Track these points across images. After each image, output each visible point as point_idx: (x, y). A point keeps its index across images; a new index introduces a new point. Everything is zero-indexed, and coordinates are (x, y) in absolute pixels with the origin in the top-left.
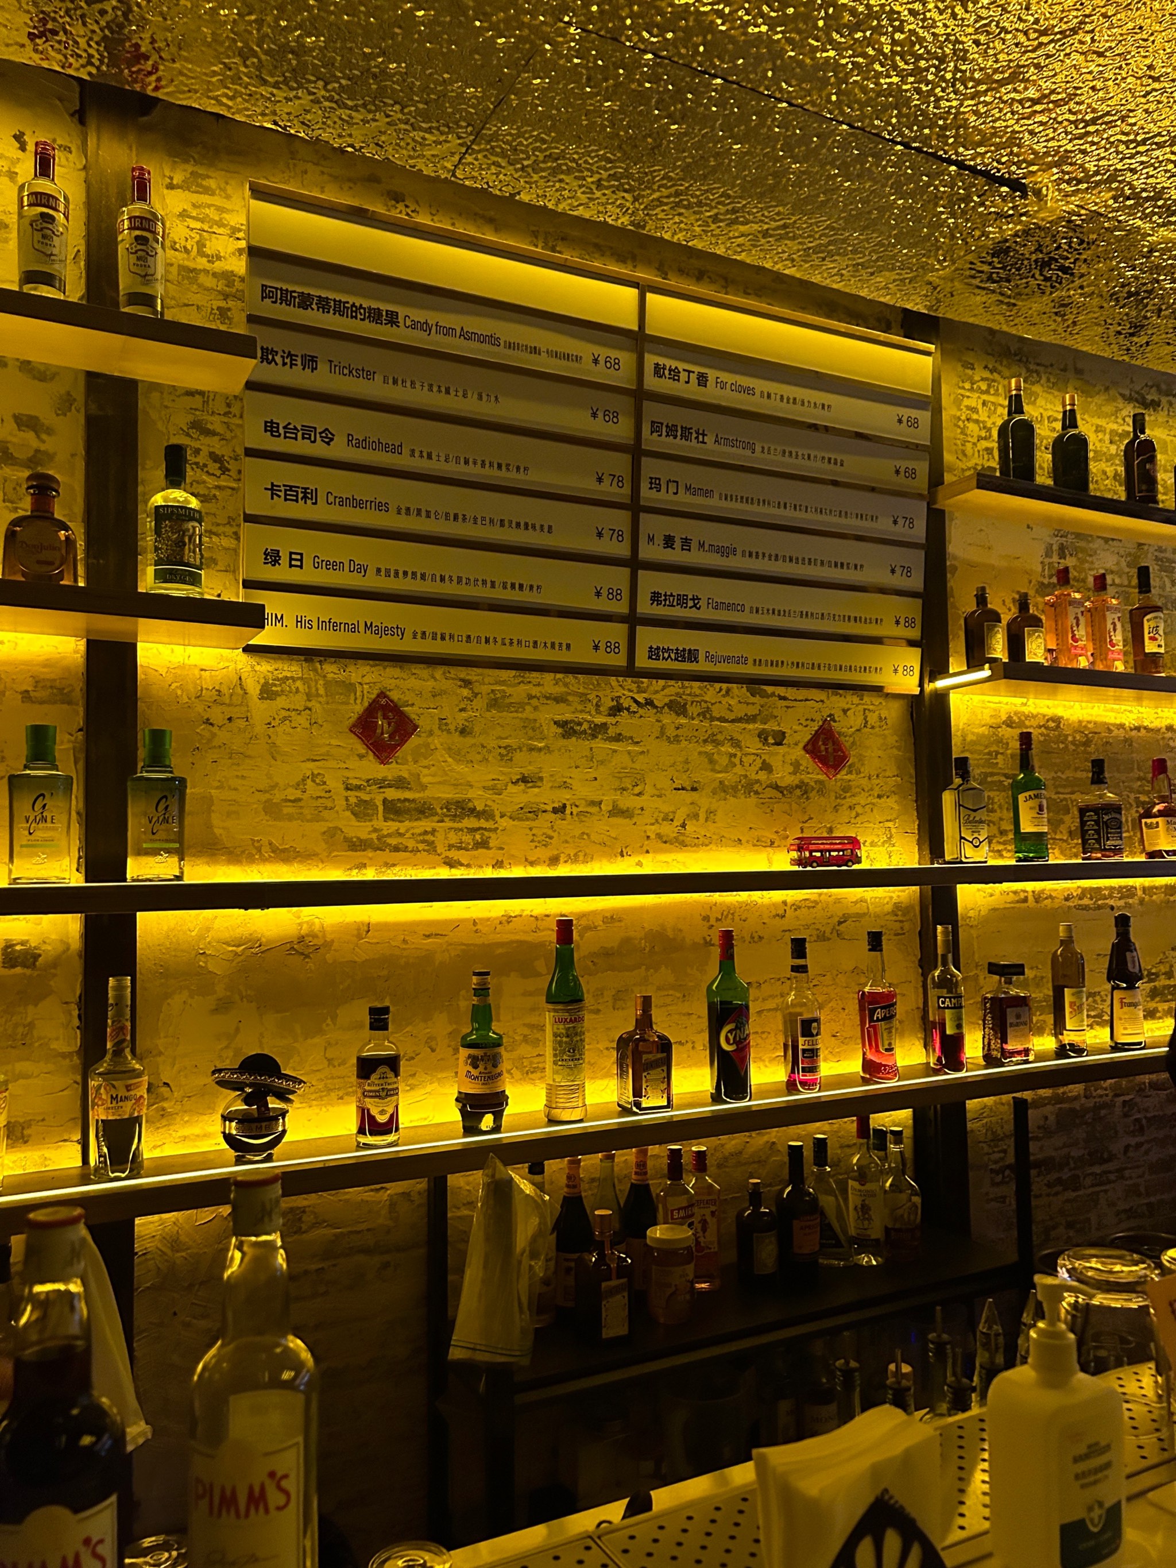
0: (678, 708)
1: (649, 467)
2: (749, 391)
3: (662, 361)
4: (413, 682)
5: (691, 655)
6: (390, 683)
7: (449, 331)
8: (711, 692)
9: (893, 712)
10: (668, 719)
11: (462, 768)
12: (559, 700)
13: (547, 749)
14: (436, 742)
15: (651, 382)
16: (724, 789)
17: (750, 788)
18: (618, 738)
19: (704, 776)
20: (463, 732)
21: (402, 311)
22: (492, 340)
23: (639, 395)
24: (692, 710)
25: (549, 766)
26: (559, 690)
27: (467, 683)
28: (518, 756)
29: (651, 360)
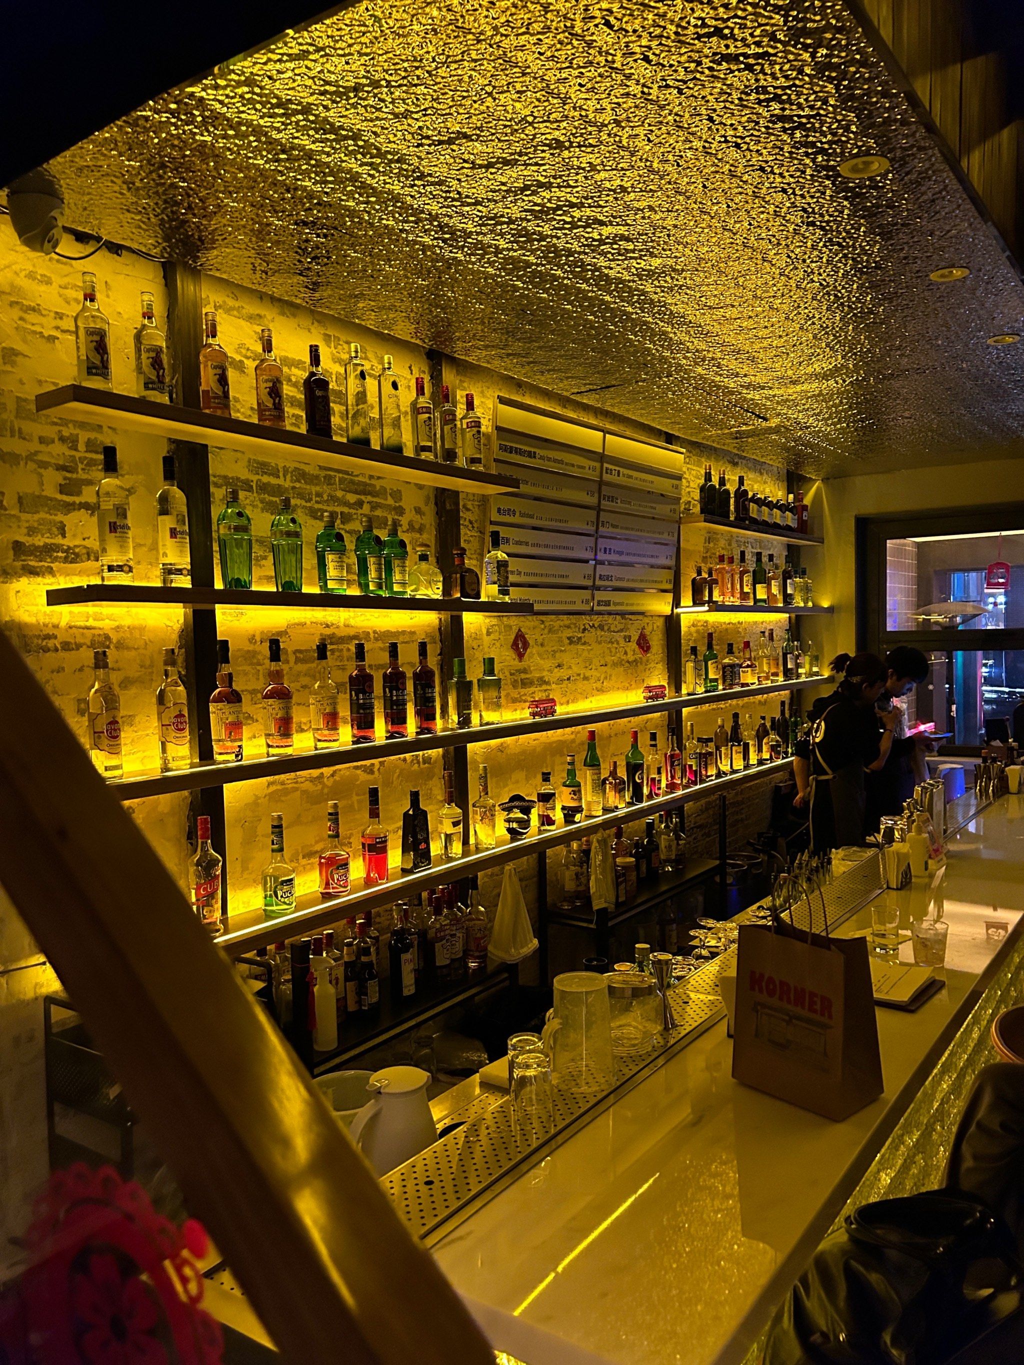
0: (601, 627)
1: (603, 516)
2: (630, 477)
3: (610, 467)
4: (528, 623)
5: (608, 603)
6: (521, 624)
7: (549, 459)
8: (610, 619)
9: (660, 623)
10: (599, 633)
11: (542, 662)
12: (568, 627)
13: (565, 651)
14: (534, 651)
15: (606, 477)
16: (615, 665)
17: (620, 663)
18: (585, 644)
19: (609, 659)
20: (542, 645)
21: (538, 451)
22: (561, 462)
23: (601, 483)
24: (606, 628)
25: (566, 658)
26: (567, 622)
27: (543, 622)
28: (557, 655)
29: (605, 465)
